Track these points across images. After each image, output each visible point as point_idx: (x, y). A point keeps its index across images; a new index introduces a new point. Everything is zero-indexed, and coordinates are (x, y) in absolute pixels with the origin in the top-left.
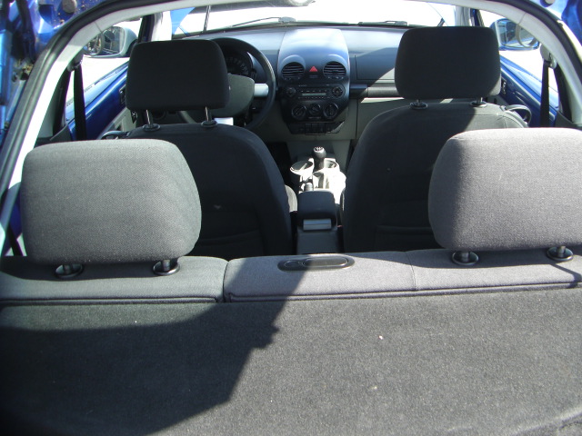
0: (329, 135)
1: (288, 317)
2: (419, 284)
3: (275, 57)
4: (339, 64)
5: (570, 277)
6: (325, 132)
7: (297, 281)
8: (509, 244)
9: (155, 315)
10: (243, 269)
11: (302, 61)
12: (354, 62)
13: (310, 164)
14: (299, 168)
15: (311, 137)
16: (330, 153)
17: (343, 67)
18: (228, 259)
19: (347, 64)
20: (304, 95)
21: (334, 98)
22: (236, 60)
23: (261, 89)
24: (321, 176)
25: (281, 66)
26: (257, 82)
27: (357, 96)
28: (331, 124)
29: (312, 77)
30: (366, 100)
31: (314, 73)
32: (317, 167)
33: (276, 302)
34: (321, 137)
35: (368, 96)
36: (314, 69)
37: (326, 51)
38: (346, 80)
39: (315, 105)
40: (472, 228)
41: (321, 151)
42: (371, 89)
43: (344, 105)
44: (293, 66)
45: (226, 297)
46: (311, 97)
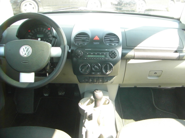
4: (115, 35)
12: (125, 35)
17: (117, 37)
19: (120, 36)
20: (88, 56)
21: (111, 59)
22: (38, 29)
23: (56, 52)
26: (53, 46)
29: (95, 43)
30: (131, 61)
31: (96, 41)
35: (134, 58)
36: (97, 38)
38: (119, 46)
44: (82, 35)
46: (94, 58)
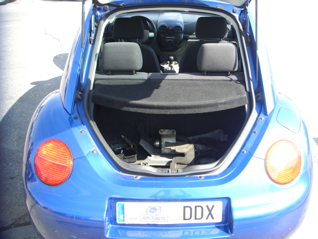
0: (175, 53)
1: (163, 84)
2: (193, 79)
3: (156, 23)
4: (180, 27)
5: (230, 79)
6: (174, 51)
7: (165, 77)
8: (214, 70)
9: (132, 83)
10: (151, 76)
11: (167, 25)
12: (185, 26)
13: (168, 63)
14: (164, 65)
15: (168, 53)
16: (175, 60)
18: (148, 73)
19: (183, 27)
20: (167, 37)
21: (178, 39)
23: (152, 34)
24: (172, 67)
25: (158, 26)
26: (150, 32)
27: (186, 39)
28: (176, 48)
30: (189, 40)
31: (170, 30)
32: (170, 63)
33: (160, 81)
34: (172, 53)
36: (171, 28)
37: (175, 22)
38: (182, 33)
39: (170, 41)
40: (206, 65)
41: (172, 58)
42: (190, 36)
43: (181, 42)
44: (163, 27)
45: (149, 79)
46: (169, 38)
